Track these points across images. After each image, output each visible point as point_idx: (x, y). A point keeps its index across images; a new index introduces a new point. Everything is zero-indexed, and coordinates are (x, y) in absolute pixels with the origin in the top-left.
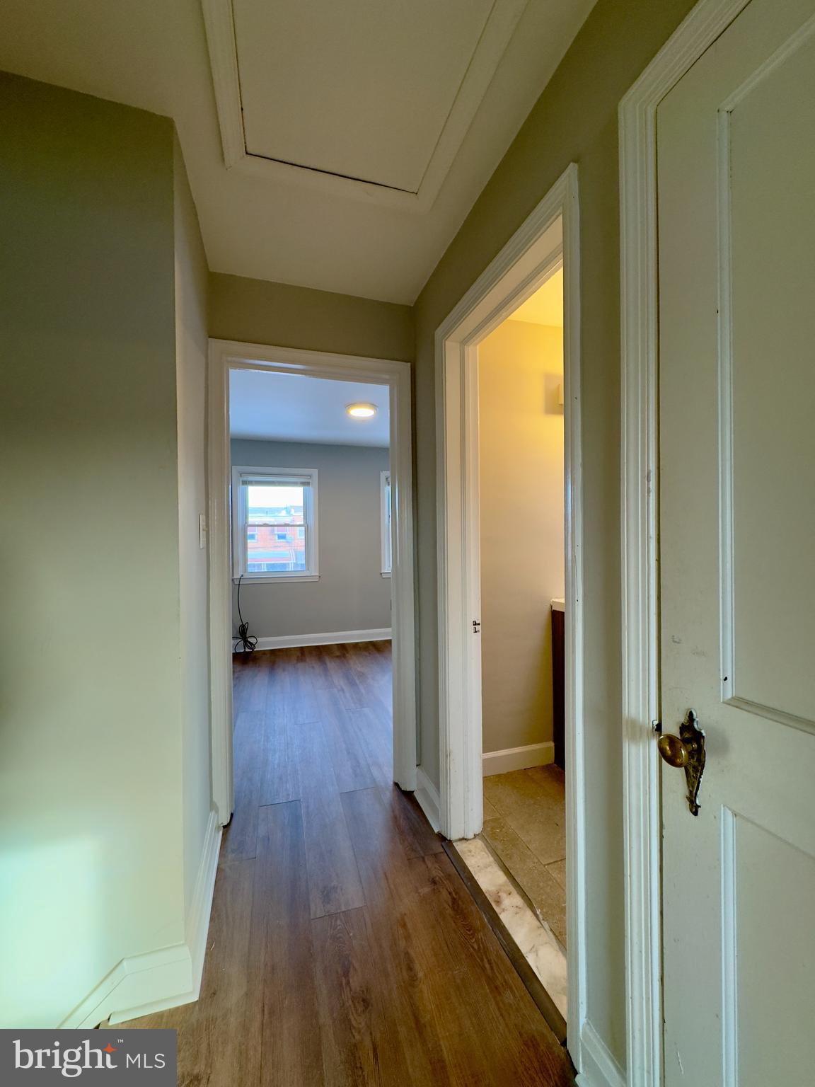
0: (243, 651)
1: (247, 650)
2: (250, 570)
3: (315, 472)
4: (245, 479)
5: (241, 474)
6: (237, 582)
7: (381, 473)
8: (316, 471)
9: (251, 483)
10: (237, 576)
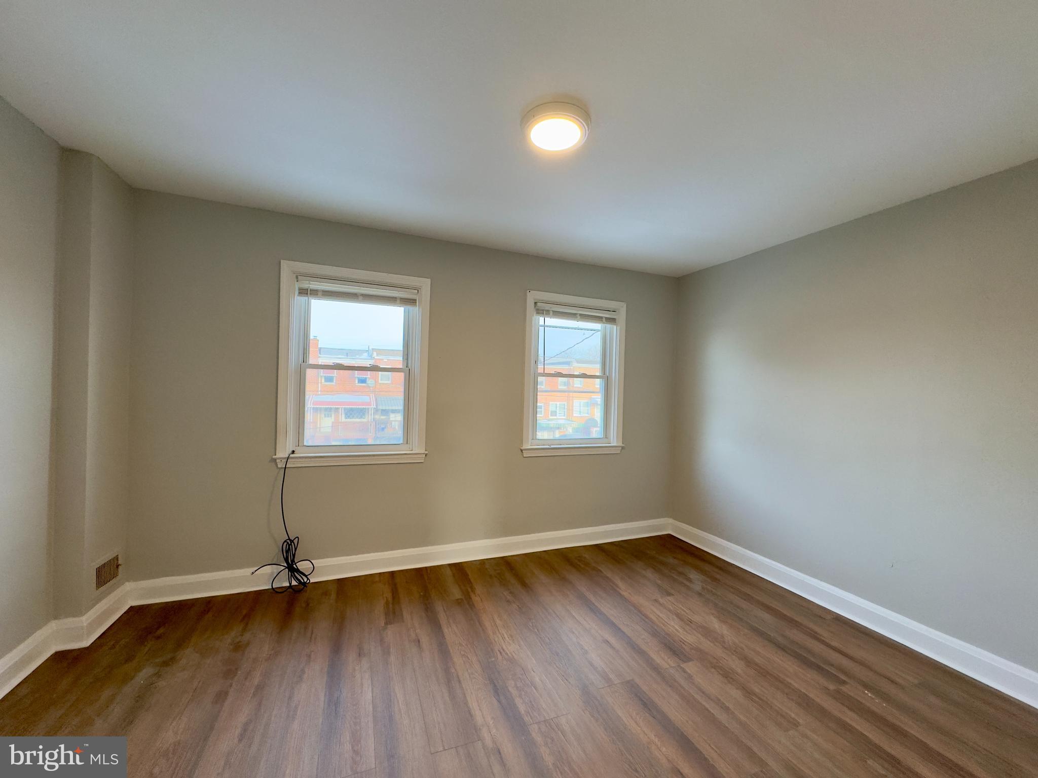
0: (288, 584)
1: (294, 583)
2: (308, 441)
3: (425, 284)
4: (306, 285)
5: (297, 277)
6: (281, 465)
7: (528, 294)
8: (428, 281)
9: (314, 293)
10: (282, 454)
